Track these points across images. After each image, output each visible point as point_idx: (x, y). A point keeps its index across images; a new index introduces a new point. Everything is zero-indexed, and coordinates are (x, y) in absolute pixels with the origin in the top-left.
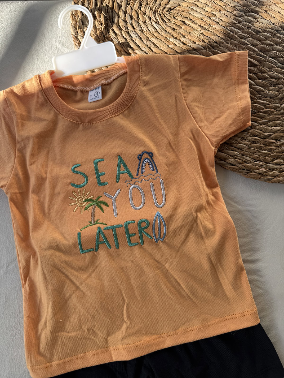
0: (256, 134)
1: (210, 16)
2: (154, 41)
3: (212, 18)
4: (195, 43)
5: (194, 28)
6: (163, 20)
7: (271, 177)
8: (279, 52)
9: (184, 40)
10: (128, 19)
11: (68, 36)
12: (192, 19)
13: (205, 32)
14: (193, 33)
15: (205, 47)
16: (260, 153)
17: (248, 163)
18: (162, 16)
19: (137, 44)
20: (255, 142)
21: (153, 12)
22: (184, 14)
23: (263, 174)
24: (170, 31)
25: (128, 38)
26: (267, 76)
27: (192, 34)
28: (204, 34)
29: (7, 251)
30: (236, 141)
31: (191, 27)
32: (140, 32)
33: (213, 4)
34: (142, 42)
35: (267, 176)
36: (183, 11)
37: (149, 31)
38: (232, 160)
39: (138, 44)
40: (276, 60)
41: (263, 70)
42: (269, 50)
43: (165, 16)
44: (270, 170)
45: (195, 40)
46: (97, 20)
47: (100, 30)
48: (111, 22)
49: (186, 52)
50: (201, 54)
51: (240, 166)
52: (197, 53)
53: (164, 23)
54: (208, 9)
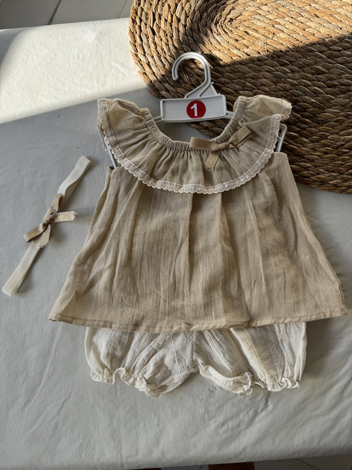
0: (328, 144)
1: (273, 24)
2: (217, 55)
3: (276, 26)
4: (259, 53)
5: (258, 38)
6: (225, 31)
7: (346, 188)
8: (348, 57)
9: (248, 51)
10: (188, 33)
12: (255, 28)
13: (269, 41)
14: (257, 43)
16: (334, 164)
17: (322, 175)
18: (223, 27)
20: (328, 152)
21: (215, 24)
22: (246, 24)
23: (337, 185)
24: (232, 43)
26: (337, 83)
27: (255, 44)
28: (269, 43)
30: (308, 152)
31: (254, 37)
32: (201, 46)
33: (275, 11)
35: (342, 187)
36: (245, 21)
37: (211, 44)
38: (305, 173)
40: (345, 66)
41: (332, 78)
42: (337, 56)
43: (226, 27)
44: (345, 180)
45: (259, 50)
46: (157, 36)
48: (170, 37)
49: (251, 63)
50: (266, 65)
51: (313, 178)
52: (263, 64)
53: (226, 34)
54: (272, 16)
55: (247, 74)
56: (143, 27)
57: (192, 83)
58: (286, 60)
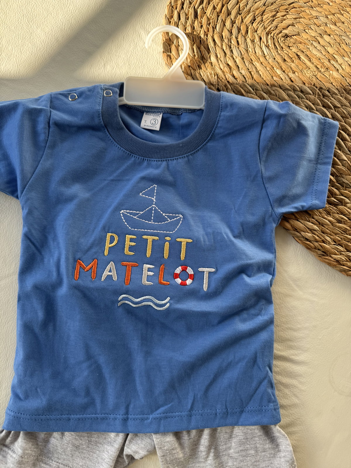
0: (345, 212)
1: (330, 58)
2: (258, 67)
3: (332, 62)
4: (304, 84)
5: (308, 66)
6: (275, 45)
7: (348, 269)
9: (293, 76)
10: (234, 31)
12: (308, 55)
13: (319, 75)
14: (306, 72)
15: (315, 93)
16: (343, 237)
17: (327, 245)
18: (275, 40)
19: (237, 63)
20: (341, 221)
21: (266, 33)
22: (301, 46)
23: (340, 262)
24: (279, 61)
25: (228, 54)
27: (303, 73)
28: (318, 77)
30: (320, 213)
31: (305, 64)
32: (244, 50)
33: (337, 46)
34: (244, 63)
35: (344, 265)
36: (301, 43)
37: (256, 53)
38: (309, 235)
39: (238, 64)
43: (278, 41)
45: (305, 81)
46: (198, 20)
47: (198, 34)
48: (213, 28)
49: (291, 91)
50: (307, 100)
51: (316, 244)
53: (275, 49)
54: (331, 50)
56: (186, 5)
57: (219, 87)
58: (331, 102)
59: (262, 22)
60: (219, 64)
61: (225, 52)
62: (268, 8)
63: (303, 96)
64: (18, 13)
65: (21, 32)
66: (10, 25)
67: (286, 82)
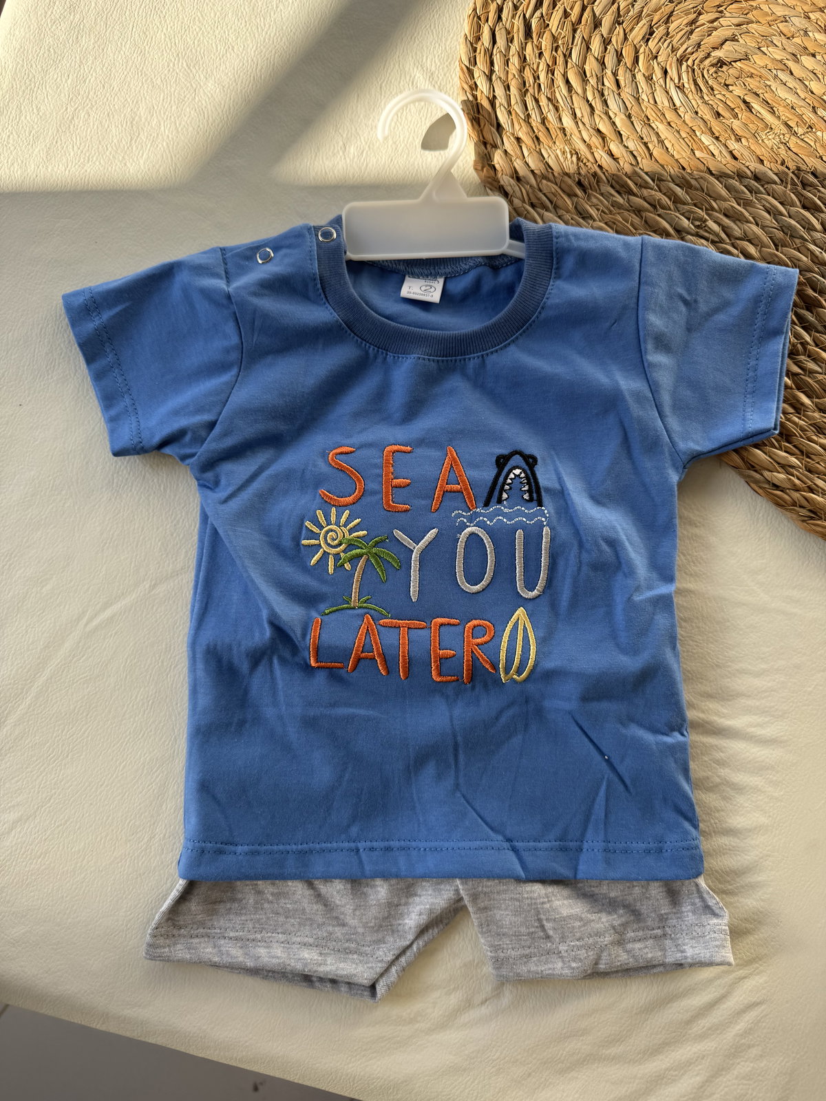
1: (816, 106)
2: (662, 133)
3: (821, 113)
4: (762, 162)
5: (769, 124)
6: (696, 84)
9: (736, 147)
10: (610, 60)
11: (449, 61)
12: (769, 101)
13: (793, 143)
14: (764, 137)
15: (785, 180)
18: (696, 74)
19: (617, 127)
21: (678, 60)
22: (753, 84)
24: (706, 117)
25: (599, 108)
27: (759, 138)
28: (792, 146)
29: (160, 548)
30: (802, 431)
31: (762, 119)
32: (631, 99)
34: (631, 126)
36: (752, 76)
37: (656, 102)
38: (780, 477)
39: (620, 129)
43: (703, 75)
45: (763, 155)
46: (533, 42)
48: (565, 55)
49: (734, 179)
50: (769, 195)
52: (761, 189)
53: (697, 92)
54: (817, 86)
55: (717, 201)
56: (507, 12)
57: (581, 178)
58: (820, 198)
59: (667, 37)
60: (580, 131)
61: (591, 105)
62: (679, 6)
63: (759, 188)
64: (168, 51)
65: (176, 89)
66: (153, 75)
67: (722, 162)
